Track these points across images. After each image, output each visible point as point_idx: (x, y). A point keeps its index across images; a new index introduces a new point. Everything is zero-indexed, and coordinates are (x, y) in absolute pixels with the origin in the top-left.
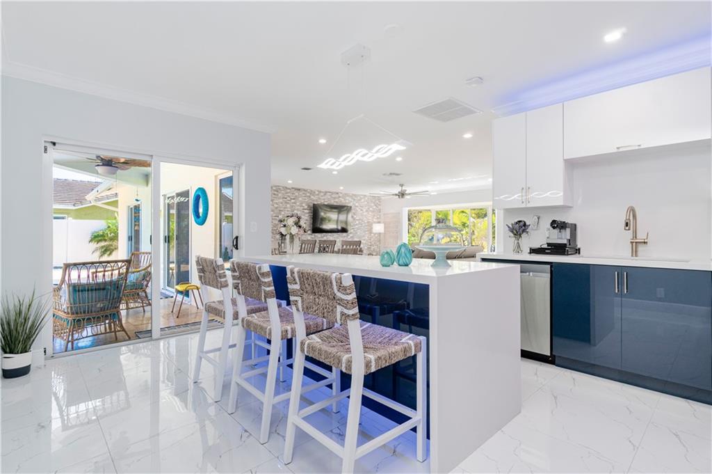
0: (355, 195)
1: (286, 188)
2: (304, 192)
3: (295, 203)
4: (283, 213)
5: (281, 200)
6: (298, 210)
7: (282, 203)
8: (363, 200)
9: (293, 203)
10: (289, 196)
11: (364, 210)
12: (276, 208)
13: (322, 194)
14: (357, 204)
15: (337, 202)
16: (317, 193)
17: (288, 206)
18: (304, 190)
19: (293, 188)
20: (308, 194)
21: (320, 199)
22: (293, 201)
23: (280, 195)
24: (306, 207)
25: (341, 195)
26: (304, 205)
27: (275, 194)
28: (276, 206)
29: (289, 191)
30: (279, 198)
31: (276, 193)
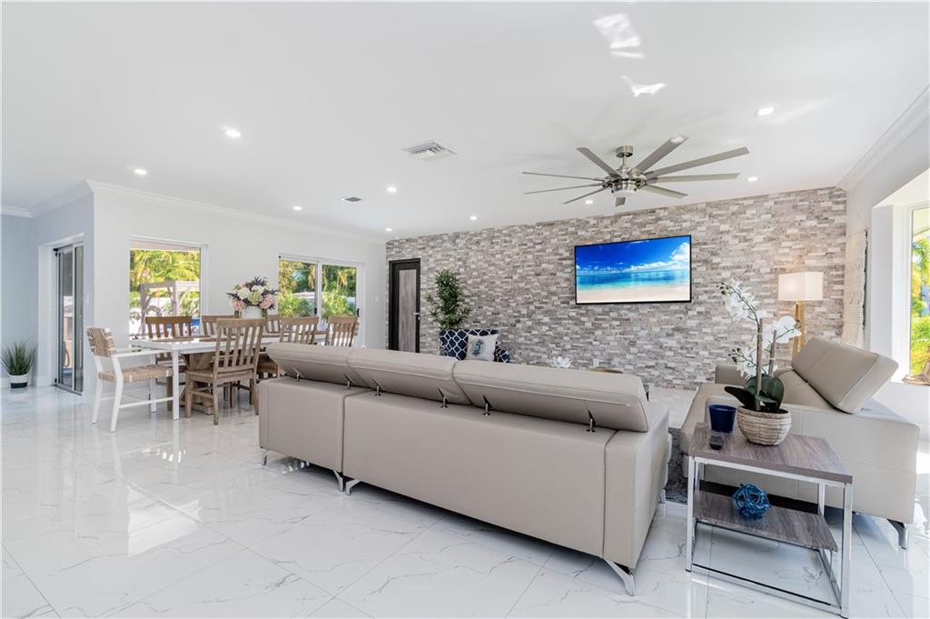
0: (718, 205)
1: (526, 226)
2: (562, 226)
3: (543, 250)
4: (519, 271)
5: (516, 250)
6: (548, 263)
7: (518, 254)
8: (749, 213)
9: (538, 251)
10: (531, 240)
11: (759, 239)
12: (508, 264)
13: (607, 222)
14: (724, 227)
15: (649, 232)
16: (593, 222)
17: (530, 257)
18: (563, 223)
19: (538, 225)
20: (573, 229)
21: (599, 232)
22: (538, 247)
23: (514, 241)
24: (567, 254)
25: (662, 213)
26: (560, 251)
27: (506, 242)
28: (508, 260)
29: (532, 230)
30: (514, 247)
31: (508, 238)
